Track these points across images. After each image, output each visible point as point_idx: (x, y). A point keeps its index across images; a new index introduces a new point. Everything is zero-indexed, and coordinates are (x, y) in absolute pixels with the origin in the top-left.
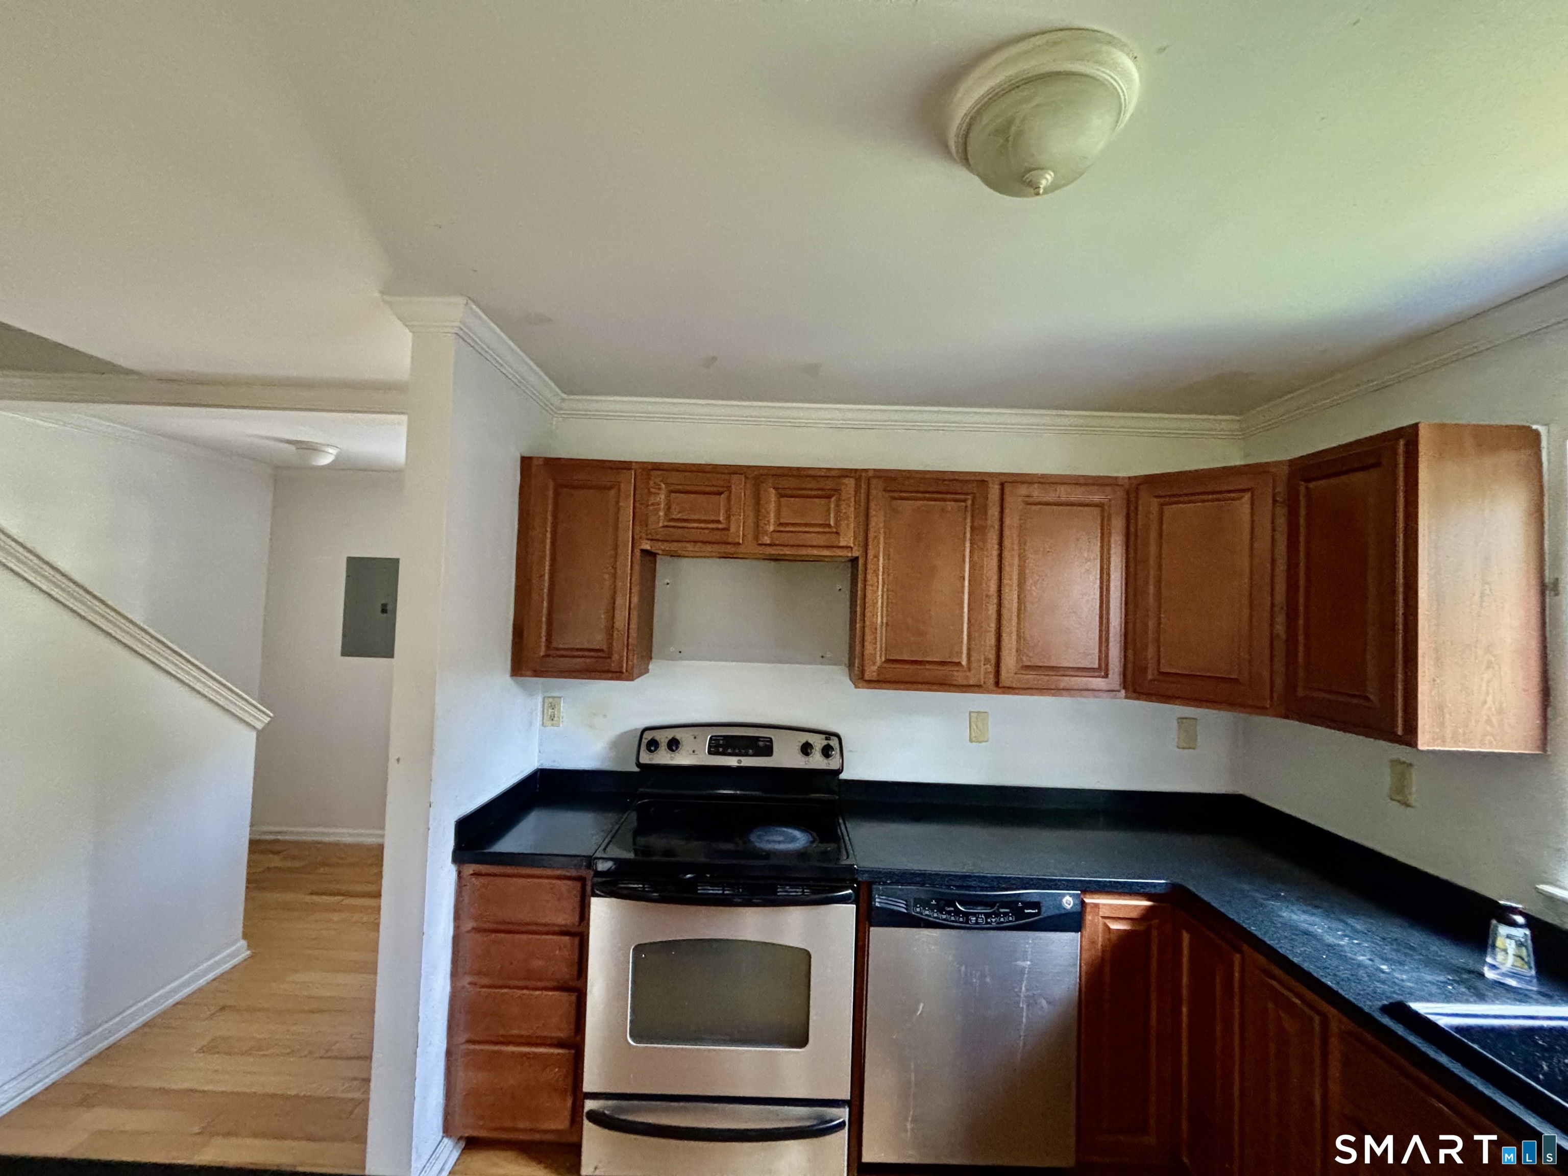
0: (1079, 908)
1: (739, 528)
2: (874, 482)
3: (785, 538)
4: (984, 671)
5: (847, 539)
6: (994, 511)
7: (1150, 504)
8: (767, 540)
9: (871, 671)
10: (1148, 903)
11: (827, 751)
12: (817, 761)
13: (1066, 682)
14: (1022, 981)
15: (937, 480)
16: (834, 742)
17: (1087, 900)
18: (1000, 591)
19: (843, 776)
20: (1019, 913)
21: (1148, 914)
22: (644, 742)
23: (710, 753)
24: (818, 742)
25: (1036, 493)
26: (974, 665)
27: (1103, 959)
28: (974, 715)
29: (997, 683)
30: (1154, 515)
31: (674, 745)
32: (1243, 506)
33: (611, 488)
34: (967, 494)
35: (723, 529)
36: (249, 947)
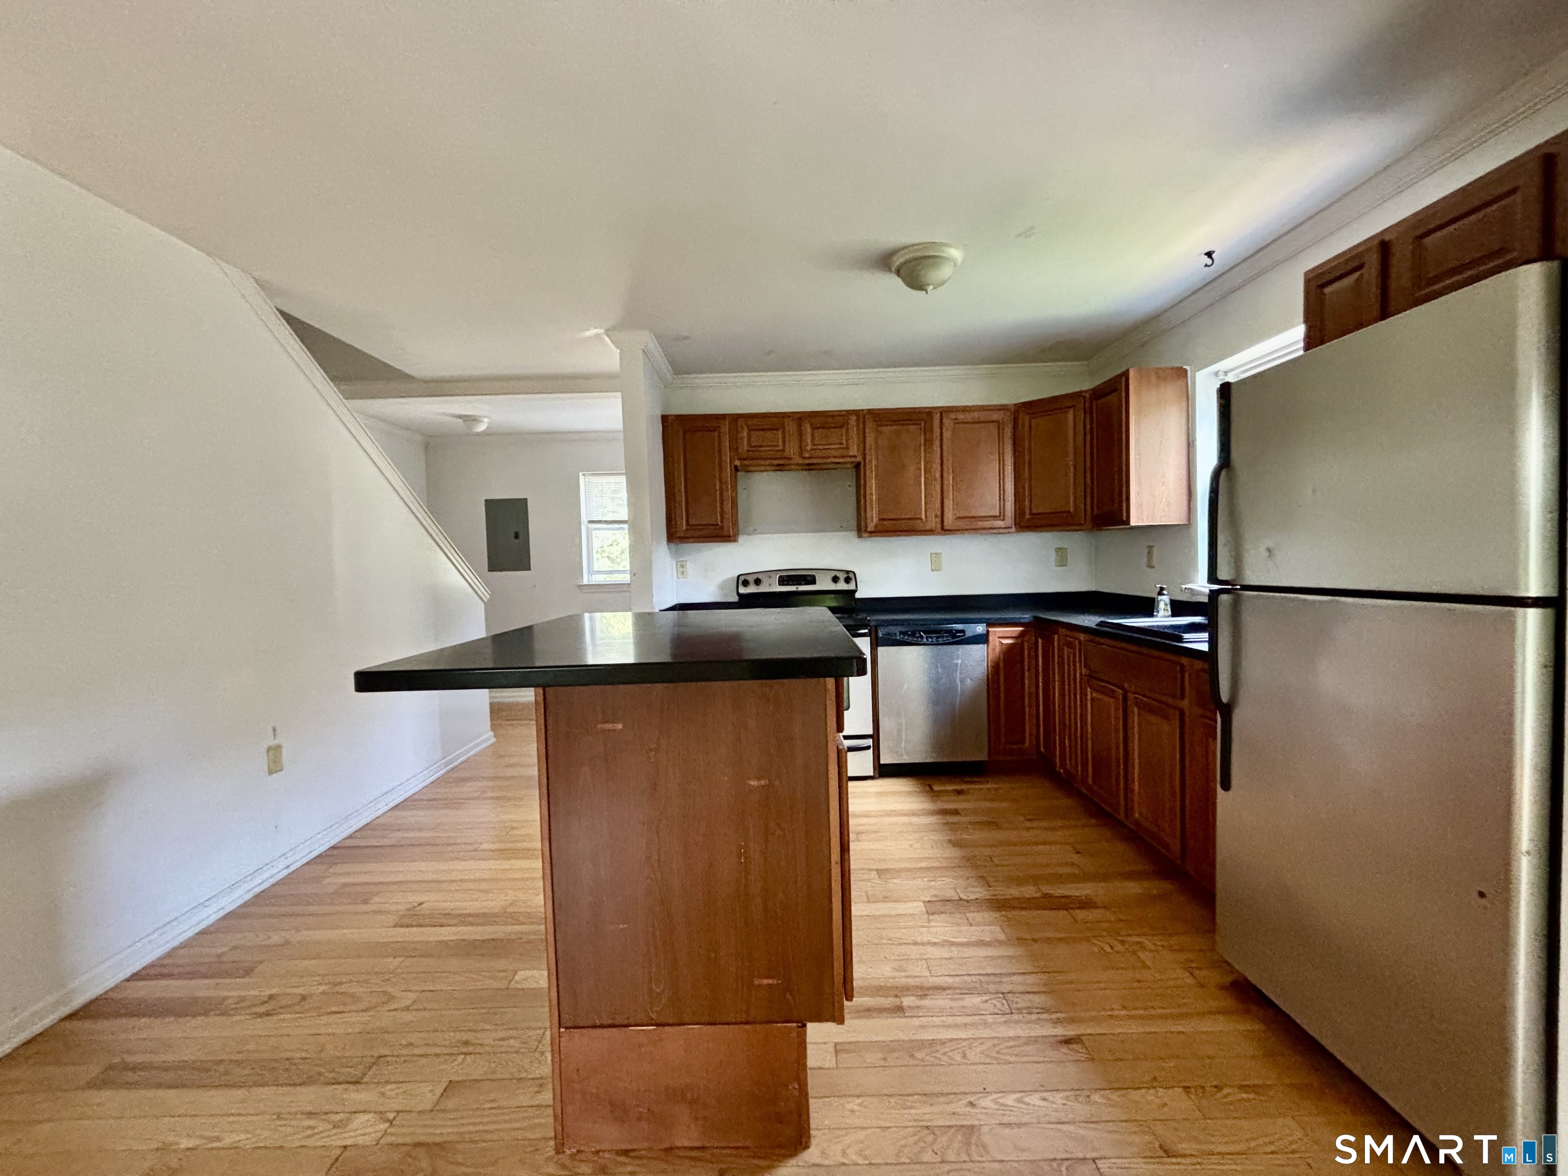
0: (985, 632)
1: (792, 449)
2: (867, 417)
3: (818, 453)
4: (933, 523)
5: (853, 451)
6: (937, 430)
7: (1025, 418)
8: (807, 455)
9: (871, 527)
10: (1021, 629)
11: (847, 580)
12: (842, 586)
13: (981, 524)
14: (957, 671)
15: (903, 413)
16: (851, 575)
17: (990, 629)
18: (942, 476)
19: (858, 595)
20: (954, 636)
21: (1022, 635)
22: (740, 582)
23: (779, 585)
24: (842, 576)
25: (961, 416)
26: (929, 518)
27: (999, 659)
28: (933, 556)
29: (942, 528)
30: (1027, 424)
31: (758, 582)
32: (1070, 416)
33: (715, 430)
34: (921, 420)
35: (780, 450)
36: (495, 736)
